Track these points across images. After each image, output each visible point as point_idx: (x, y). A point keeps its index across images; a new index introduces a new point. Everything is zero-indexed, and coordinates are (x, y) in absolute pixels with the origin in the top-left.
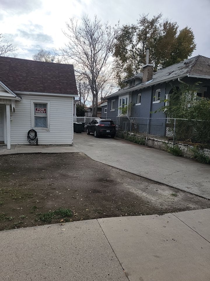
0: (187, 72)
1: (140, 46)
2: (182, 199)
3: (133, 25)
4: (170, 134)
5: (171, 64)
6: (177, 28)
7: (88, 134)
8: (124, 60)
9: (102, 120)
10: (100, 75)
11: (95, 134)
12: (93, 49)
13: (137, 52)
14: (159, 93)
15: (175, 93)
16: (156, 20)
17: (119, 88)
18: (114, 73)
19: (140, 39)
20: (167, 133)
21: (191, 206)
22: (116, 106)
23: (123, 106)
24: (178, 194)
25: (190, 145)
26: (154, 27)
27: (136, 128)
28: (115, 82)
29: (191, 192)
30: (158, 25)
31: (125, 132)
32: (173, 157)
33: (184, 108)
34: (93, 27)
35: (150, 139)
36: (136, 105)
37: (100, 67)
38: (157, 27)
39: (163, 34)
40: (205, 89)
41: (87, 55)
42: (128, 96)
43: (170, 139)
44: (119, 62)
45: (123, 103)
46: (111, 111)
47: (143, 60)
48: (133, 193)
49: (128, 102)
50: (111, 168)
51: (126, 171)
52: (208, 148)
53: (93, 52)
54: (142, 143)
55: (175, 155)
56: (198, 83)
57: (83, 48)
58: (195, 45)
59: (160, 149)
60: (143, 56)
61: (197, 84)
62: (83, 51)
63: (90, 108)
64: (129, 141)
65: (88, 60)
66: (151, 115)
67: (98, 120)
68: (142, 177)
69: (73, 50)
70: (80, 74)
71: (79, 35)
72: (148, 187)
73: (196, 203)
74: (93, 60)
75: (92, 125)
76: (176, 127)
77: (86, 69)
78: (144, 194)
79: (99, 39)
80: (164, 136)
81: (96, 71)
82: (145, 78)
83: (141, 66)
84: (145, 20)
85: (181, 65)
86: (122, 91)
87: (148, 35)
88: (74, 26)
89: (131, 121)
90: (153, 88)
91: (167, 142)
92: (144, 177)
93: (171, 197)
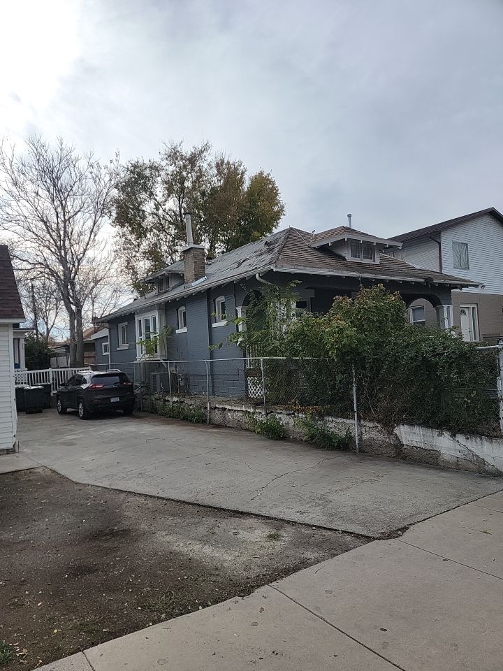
0: (270, 263)
1: (172, 204)
2: (291, 542)
3: (152, 161)
4: (257, 391)
5: (242, 244)
6: (243, 173)
7: (60, 413)
8: (140, 232)
9: (96, 373)
10: (84, 267)
11: (81, 412)
12: (59, 210)
13: (168, 216)
14: (223, 304)
15: (255, 305)
16: (200, 155)
17: (136, 294)
18: (118, 260)
19: (170, 191)
20: (252, 389)
21: (310, 555)
22: (130, 337)
23: (148, 337)
24: (282, 532)
25: (298, 411)
26: (196, 169)
27: (182, 384)
28: (125, 281)
29: (308, 521)
30: (205, 166)
31: (157, 396)
32: (268, 443)
33: (275, 333)
34: (56, 162)
35: (216, 408)
36: (177, 331)
37: (82, 250)
38: (204, 169)
39: (217, 182)
40: (312, 294)
41: (45, 223)
42: (156, 314)
43: (257, 403)
44: (129, 237)
45: (148, 328)
46: (118, 349)
47: (181, 235)
48: (181, 554)
49: (157, 327)
50: (123, 495)
51: (163, 499)
52: (332, 416)
53: (61, 216)
54: (199, 420)
55: (272, 438)
56: (295, 283)
57: (33, 205)
58: (283, 207)
59: (239, 428)
60: (181, 227)
61: (293, 285)
62: (35, 213)
63: (65, 346)
64: (170, 417)
65: (49, 233)
66: (211, 353)
67: (88, 374)
68: (202, 506)
69: (9, 210)
70: (29, 267)
71: (22, 176)
72: (216, 530)
73: (319, 545)
74: (62, 233)
75: (69, 388)
76: (266, 375)
77: (47, 253)
78: (207, 550)
79: (74, 189)
80: (246, 399)
81: (73, 258)
82: (189, 275)
83: (181, 245)
84: (175, 153)
85: (260, 246)
86: (143, 303)
87: (188, 184)
88: (5, 156)
89: (171, 370)
90: (208, 295)
91: (252, 410)
92: (205, 506)
93: (267, 544)
